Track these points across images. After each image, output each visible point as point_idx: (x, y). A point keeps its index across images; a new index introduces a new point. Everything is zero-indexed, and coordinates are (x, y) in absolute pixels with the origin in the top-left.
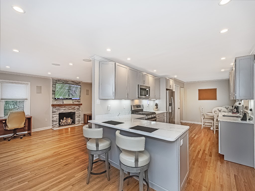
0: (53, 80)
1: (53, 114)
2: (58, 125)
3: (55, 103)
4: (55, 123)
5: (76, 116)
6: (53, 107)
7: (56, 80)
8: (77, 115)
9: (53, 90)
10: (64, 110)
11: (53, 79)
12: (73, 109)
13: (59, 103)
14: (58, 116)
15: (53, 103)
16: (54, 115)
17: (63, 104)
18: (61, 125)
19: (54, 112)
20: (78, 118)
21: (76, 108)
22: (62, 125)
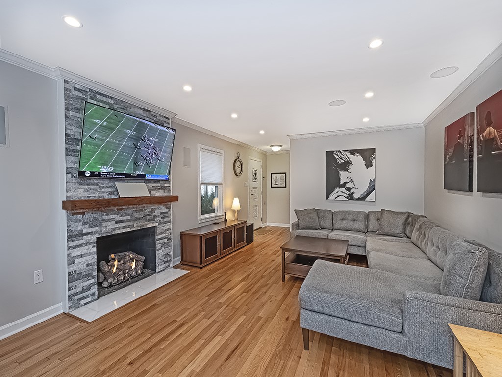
0: (67, 86)
1: (72, 244)
2: (95, 289)
3: (81, 193)
4: (81, 285)
5: (157, 242)
6: (73, 214)
7: (79, 90)
8: (160, 239)
9: (67, 135)
10: (117, 222)
11: (66, 82)
12: (149, 215)
13: (97, 195)
14: (95, 249)
15: (69, 194)
16: (74, 248)
17: (113, 197)
18: (105, 284)
19: (76, 236)
20: (163, 249)
21: (157, 213)
22: (111, 285)
